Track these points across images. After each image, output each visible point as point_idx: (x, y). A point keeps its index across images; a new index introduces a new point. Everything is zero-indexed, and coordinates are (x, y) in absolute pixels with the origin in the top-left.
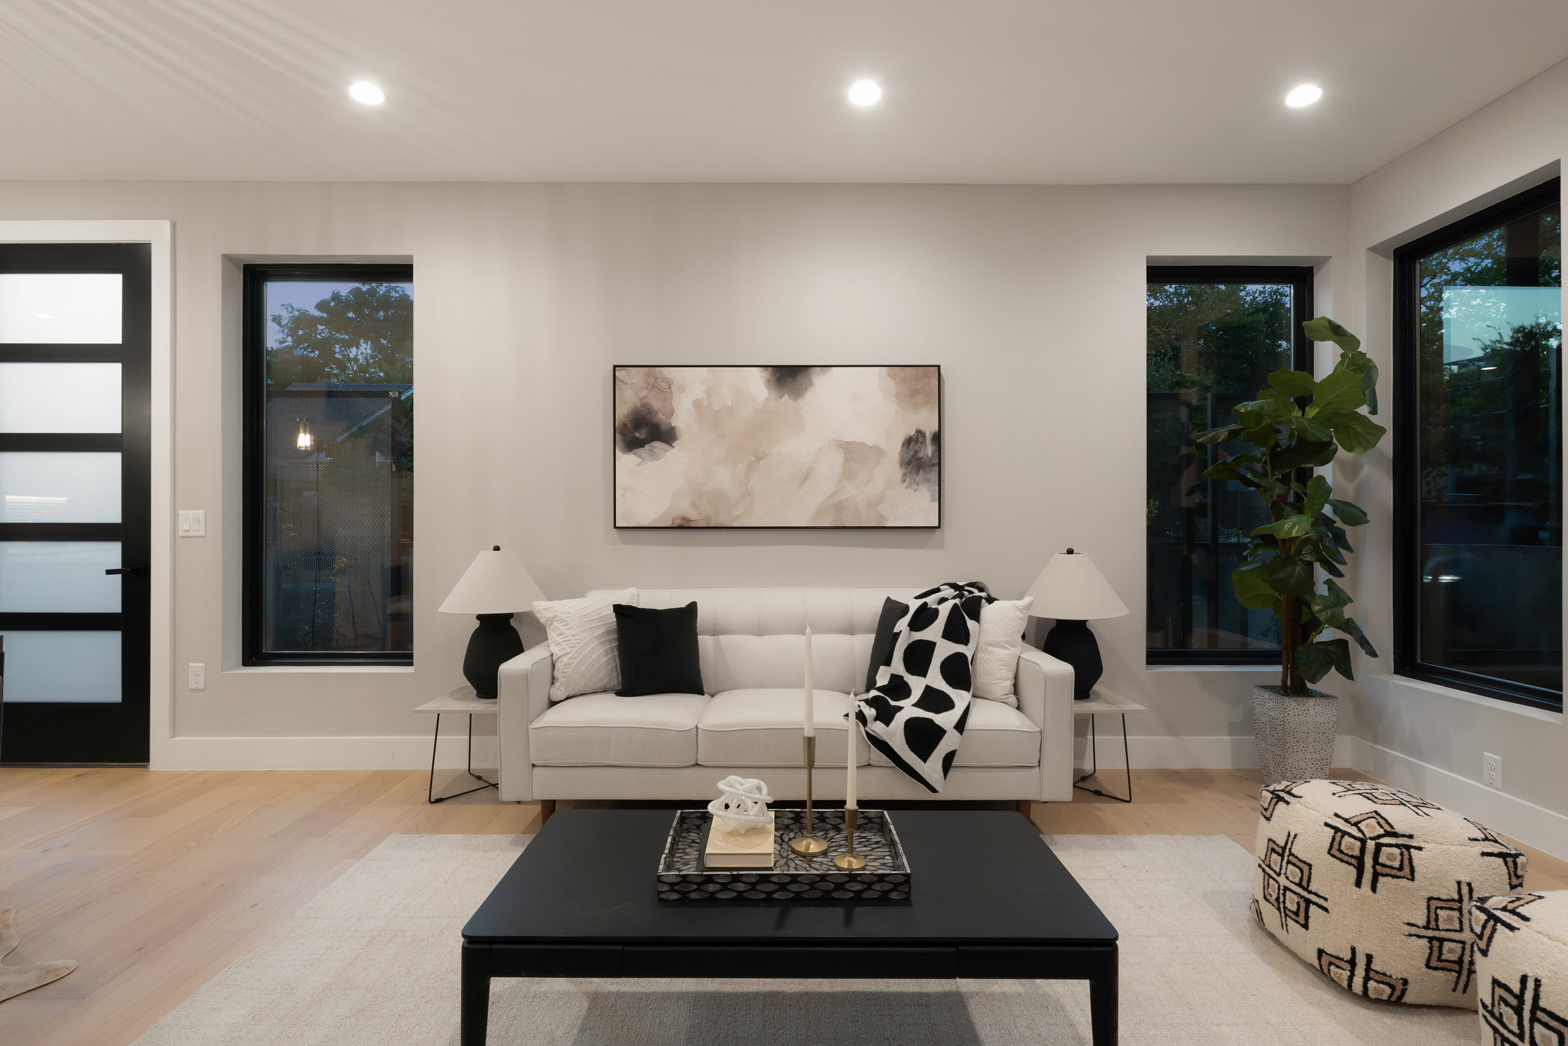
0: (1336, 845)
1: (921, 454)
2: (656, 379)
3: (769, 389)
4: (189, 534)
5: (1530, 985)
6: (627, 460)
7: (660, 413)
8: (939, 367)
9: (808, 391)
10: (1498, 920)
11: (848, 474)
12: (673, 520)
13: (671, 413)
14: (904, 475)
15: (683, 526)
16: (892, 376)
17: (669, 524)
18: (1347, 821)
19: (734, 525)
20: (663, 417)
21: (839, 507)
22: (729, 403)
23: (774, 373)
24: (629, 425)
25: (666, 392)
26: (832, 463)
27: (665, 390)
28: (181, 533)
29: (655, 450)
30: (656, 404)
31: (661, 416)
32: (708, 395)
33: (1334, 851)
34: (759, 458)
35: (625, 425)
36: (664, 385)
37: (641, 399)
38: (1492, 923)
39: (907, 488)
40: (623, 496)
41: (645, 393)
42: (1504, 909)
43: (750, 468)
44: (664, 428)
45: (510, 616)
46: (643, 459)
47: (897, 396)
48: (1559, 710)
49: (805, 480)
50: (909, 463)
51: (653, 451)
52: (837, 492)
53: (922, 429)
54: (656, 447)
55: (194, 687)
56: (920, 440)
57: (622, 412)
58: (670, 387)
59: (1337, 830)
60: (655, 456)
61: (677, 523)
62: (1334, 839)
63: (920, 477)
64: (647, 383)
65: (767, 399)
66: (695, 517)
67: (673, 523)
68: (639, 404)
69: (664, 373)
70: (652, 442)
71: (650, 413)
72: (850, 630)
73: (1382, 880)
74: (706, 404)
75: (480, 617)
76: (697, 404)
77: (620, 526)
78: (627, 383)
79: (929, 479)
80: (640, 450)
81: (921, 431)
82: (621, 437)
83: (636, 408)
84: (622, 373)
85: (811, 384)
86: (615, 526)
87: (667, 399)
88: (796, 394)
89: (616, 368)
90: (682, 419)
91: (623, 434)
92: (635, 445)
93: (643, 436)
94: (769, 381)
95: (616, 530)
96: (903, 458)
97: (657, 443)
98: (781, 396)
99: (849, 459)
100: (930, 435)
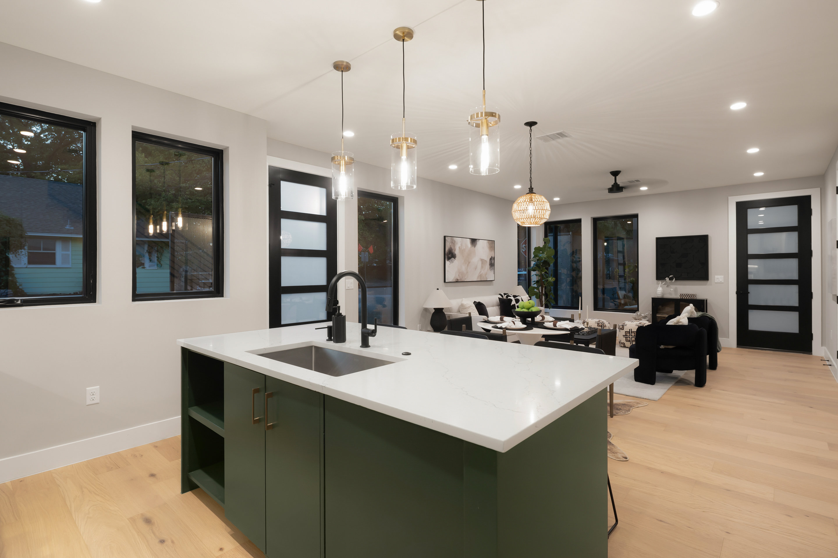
1: (492, 262)
3: (470, 244)
5: (630, 330)
6: (447, 263)
8: (495, 241)
11: (482, 267)
13: (455, 251)
14: (490, 267)
15: (457, 282)
16: (489, 243)
17: (455, 281)
19: (465, 281)
21: (481, 276)
22: (464, 248)
23: (471, 240)
25: (455, 244)
26: (479, 265)
27: (453, 243)
29: (453, 260)
30: (453, 248)
31: (453, 251)
32: (461, 246)
34: (469, 263)
35: (447, 253)
37: (450, 246)
39: (490, 271)
40: (447, 273)
41: (451, 244)
43: (468, 265)
44: (454, 254)
45: (443, 309)
46: (450, 263)
47: (489, 248)
49: (476, 269)
50: (490, 265)
51: (452, 260)
52: (480, 271)
57: (446, 249)
59: (598, 323)
60: (452, 262)
63: (492, 268)
64: (451, 242)
65: (470, 247)
66: (459, 279)
69: (454, 239)
71: (451, 250)
72: (493, 306)
74: (461, 248)
75: (434, 309)
76: (459, 248)
77: (446, 281)
78: (447, 241)
79: (493, 269)
80: (450, 260)
81: (492, 257)
82: (446, 256)
83: (449, 248)
84: (447, 238)
85: (477, 244)
86: (445, 281)
87: (454, 246)
88: (475, 246)
89: (445, 237)
90: (457, 252)
91: (447, 255)
92: (449, 259)
93: (450, 256)
94: (470, 242)
95: (445, 283)
96: (490, 263)
97: (453, 259)
98: (472, 247)
99: (482, 263)
100: (493, 258)
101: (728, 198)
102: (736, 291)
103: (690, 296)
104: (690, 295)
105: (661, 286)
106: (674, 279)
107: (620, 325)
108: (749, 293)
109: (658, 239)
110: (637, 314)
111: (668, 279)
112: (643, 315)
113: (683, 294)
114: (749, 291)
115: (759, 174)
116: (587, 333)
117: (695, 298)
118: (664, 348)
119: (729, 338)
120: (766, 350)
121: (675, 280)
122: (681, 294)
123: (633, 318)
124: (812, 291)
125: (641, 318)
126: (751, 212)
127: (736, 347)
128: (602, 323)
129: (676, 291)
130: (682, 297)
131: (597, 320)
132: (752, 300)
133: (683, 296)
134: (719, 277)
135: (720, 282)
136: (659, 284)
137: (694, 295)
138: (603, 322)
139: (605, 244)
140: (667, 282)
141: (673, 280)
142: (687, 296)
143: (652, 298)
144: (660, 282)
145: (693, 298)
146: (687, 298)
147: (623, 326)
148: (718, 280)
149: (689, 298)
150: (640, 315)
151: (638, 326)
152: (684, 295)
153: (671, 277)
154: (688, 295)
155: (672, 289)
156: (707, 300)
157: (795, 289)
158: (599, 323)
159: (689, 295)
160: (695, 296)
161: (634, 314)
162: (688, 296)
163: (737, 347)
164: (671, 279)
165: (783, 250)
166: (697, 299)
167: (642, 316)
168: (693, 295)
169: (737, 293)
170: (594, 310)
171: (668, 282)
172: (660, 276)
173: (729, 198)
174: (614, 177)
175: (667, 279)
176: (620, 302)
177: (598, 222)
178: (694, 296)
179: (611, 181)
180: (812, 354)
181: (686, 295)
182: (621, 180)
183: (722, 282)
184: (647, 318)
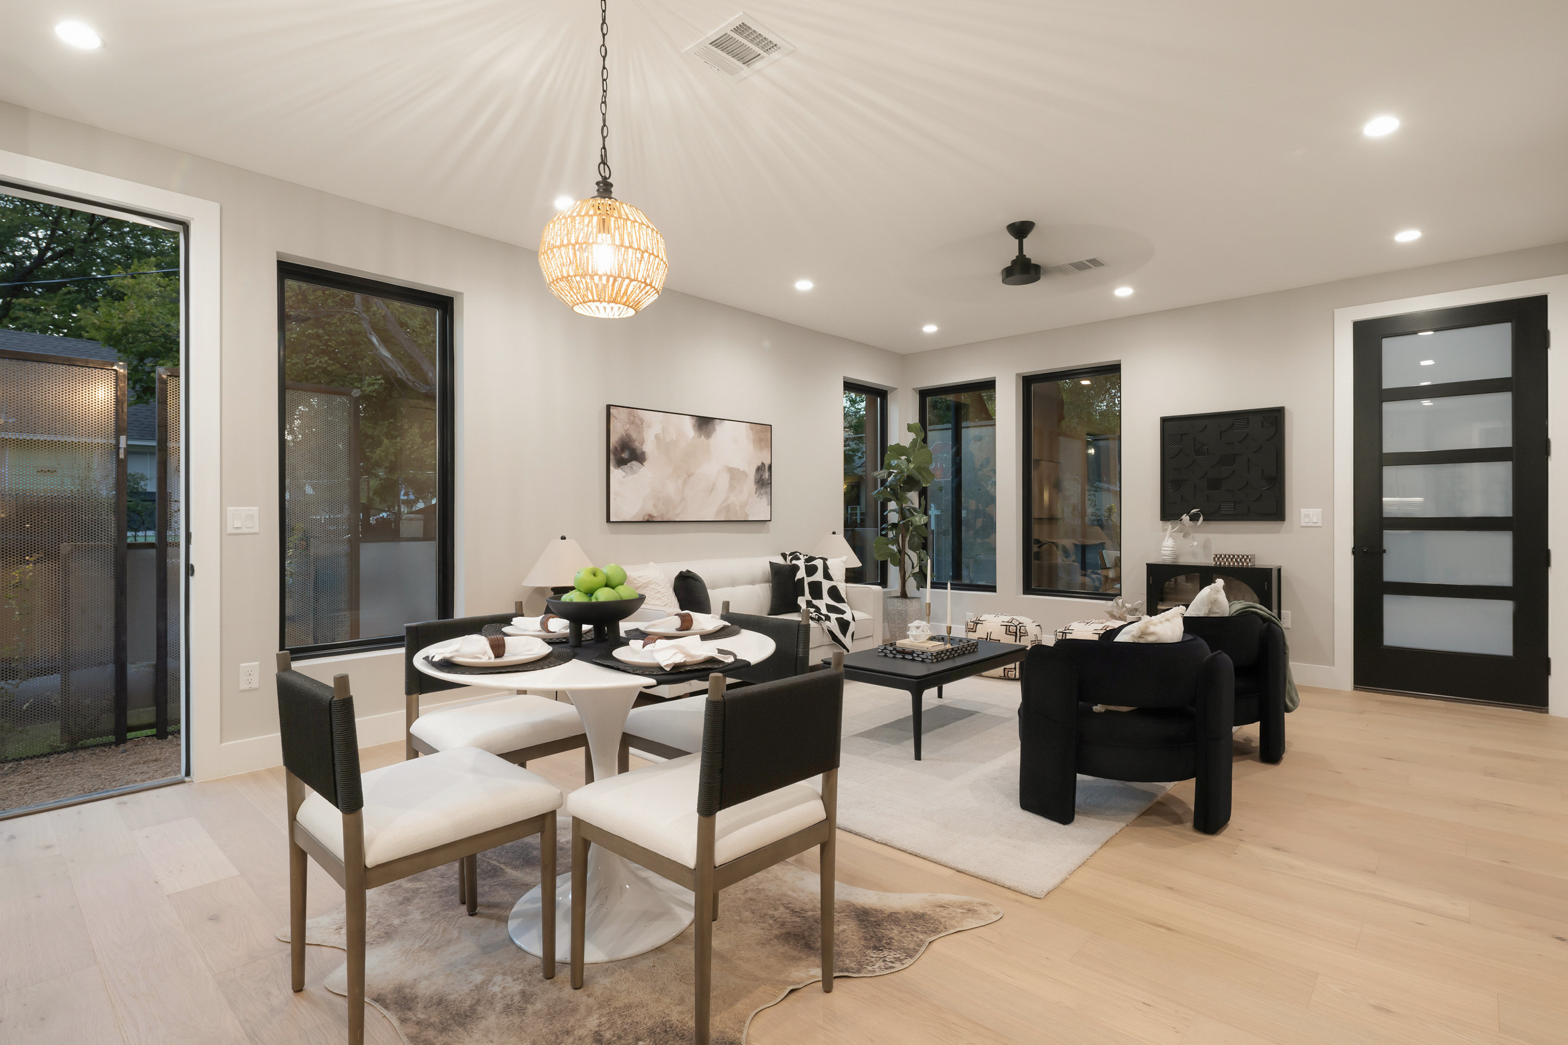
0: (1008, 630)
1: (763, 477)
2: (634, 417)
3: (694, 430)
4: (239, 531)
6: (616, 473)
7: (636, 442)
8: (771, 426)
9: (713, 434)
10: (1066, 633)
11: (732, 488)
12: (644, 516)
13: (642, 443)
14: (756, 489)
15: (649, 521)
16: (751, 429)
17: (641, 519)
18: (1008, 622)
19: (677, 520)
20: (638, 444)
21: (727, 508)
22: (674, 437)
23: (697, 421)
24: (618, 449)
25: (640, 427)
26: (724, 482)
27: (638, 425)
28: (230, 530)
29: (634, 467)
30: (634, 435)
31: (637, 444)
32: (663, 431)
33: (1008, 633)
34: (689, 476)
35: (616, 448)
36: (639, 422)
37: (626, 431)
38: (1064, 634)
39: (757, 497)
40: (615, 499)
41: (628, 426)
42: (1065, 630)
43: (685, 482)
44: (638, 452)
46: (627, 473)
47: (753, 441)
48: (995, 591)
49: (712, 490)
50: (758, 482)
51: (632, 468)
52: (726, 499)
53: (764, 462)
54: (634, 465)
55: (247, 687)
56: (763, 469)
57: (614, 439)
58: (642, 424)
59: (1007, 626)
60: (634, 473)
61: (646, 518)
62: (1006, 629)
63: (763, 491)
64: (629, 420)
65: (694, 437)
66: (657, 515)
67: (643, 519)
68: (624, 435)
69: (639, 414)
70: (632, 461)
71: (630, 441)
73: (1022, 637)
74: (662, 438)
75: (553, 589)
76: (657, 437)
77: (611, 520)
78: (616, 418)
79: (766, 493)
80: (623, 466)
81: (763, 463)
82: (612, 457)
83: (622, 436)
84: (613, 411)
85: (715, 430)
86: (608, 520)
87: (640, 432)
88: (708, 435)
89: (609, 407)
90: (649, 446)
91: (615, 454)
92: (621, 463)
93: (625, 455)
94: (694, 426)
95: (609, 524)
96: (755, 479)
97: (634, 463)
98: (701, 436)
99: (731, 479)
100: (767, 466)
101: (1333, 311)
102: (1353, 546)
103: (1239, 560)
104: (1239, 556)
105: (1171, 536)
106: (1201, 518)
107: (1058, 631)
108: (1385, 551)
109: (1164, 421)
110: (1117, 603)
111: (1188, 517)
112: (1128, 605)
113: (1221, 556)
114: (1384, 548)
115: (1408, 236)
116: (932, 655)
117: (1250, 564)
118: (1105, 712)
119: (1333, 665)
120: (1426, 699)
121: (1204, 520)
122: (1216, 556)
123: (1106, 612)
124: (1550, 547)
125: (1124, 613)
126: (1391, 347)
127: (1353, 687)
128: (1016, 626)
129: (1206, 546)
130: (1218, 563)
131: (1007, 618)
132: (1392, 572)
133: (1221, 559)
134: (1311, 511)
135: (1314, 525)
136: (1166, 530)
137: (1248, 556)
138: (1020, 623)
139: (1092, 451)
140: (1184, 525)
141: (1198, 520)
142: (1230, 560)
143: (1147, 564)
144: (1169, 525)
145: (1245, 564)
146: (1231, 564)
147: (1063, 633)
148: (1307, 520)
149: (1236, 564)
150: (1123, 606)
151: (1099, 634)
152: (1223, 556)
153: (1194, 514)
154: (1234, 556)
155: (1195, 543)
156: (1279, 570)
157: (1503, 543)
158: (1010, 626)
159: (1236, 557)
160: (1250, 560)
161: (1110, 603)
162: (1234, 560)
163: (1355, 688)
164: (1194, 518)
165: (1475, 442)
166: (1256, 567)
167: (1126, 607)
168: (1245, 557)
169: (1355, 552)
170: (1025, 593)
171: (1186, 524)
172: (1169, 512)
173: (1337, 312)
174: (1018, 240)
175: (1185, 518)
176: (1106, 574)
177: (1033, 387)
178: (1248, 560)
179: (1009, 249)
180: (1547, 712)
181: (1229, 556)
182: (1033, 248)
183: (1317, 525)
184: (1138, 613)
